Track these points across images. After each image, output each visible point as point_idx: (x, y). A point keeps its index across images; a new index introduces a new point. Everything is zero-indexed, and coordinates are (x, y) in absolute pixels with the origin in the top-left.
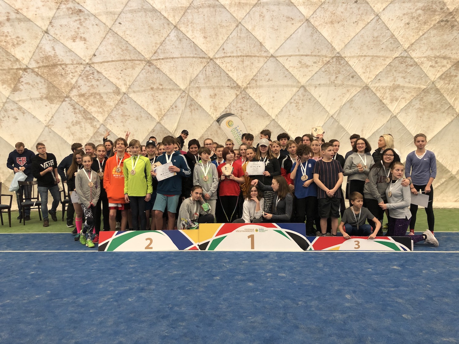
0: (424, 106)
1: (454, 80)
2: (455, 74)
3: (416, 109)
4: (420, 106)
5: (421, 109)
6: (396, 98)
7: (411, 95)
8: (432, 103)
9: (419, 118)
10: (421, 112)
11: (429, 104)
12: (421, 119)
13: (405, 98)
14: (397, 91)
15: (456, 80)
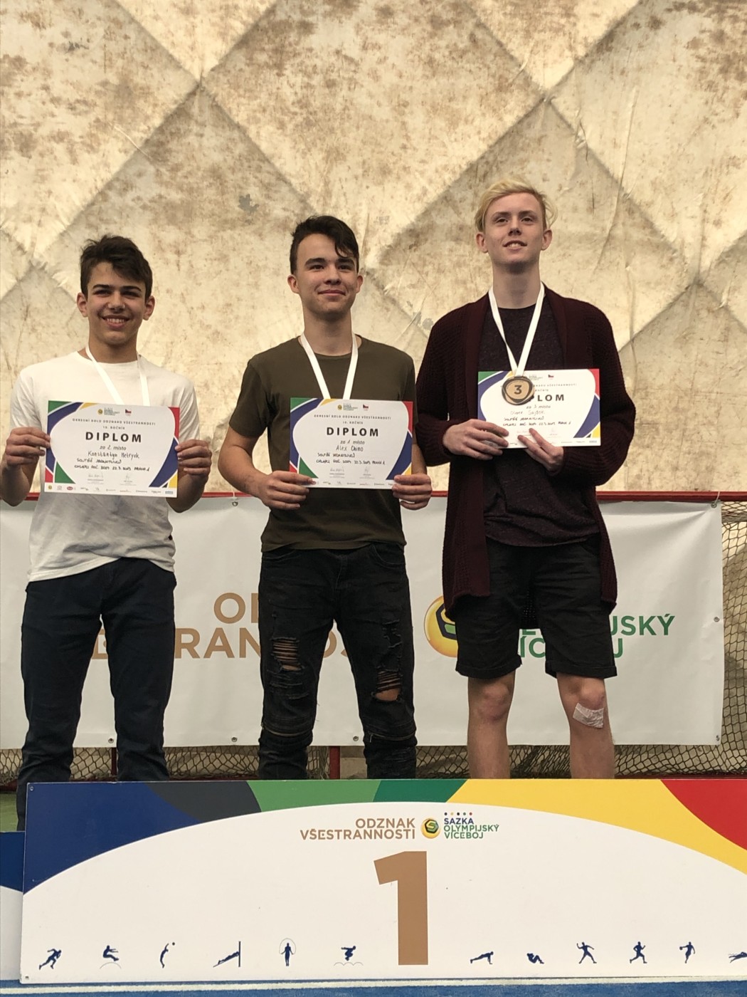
0: (180, 188)
1: (298, 48)
2: (297, 17)
3: (144, 207)
4: (163, 191)
5: (170, 207)
6: (21, 134)
7: (92, 117)
8: (216, 174)
9: (172, 257)
10: (172, 220)
11: (203, 178)
12: (183, 259)
13: (67, 134)
14: (19, 95)
15: (311, 50)
